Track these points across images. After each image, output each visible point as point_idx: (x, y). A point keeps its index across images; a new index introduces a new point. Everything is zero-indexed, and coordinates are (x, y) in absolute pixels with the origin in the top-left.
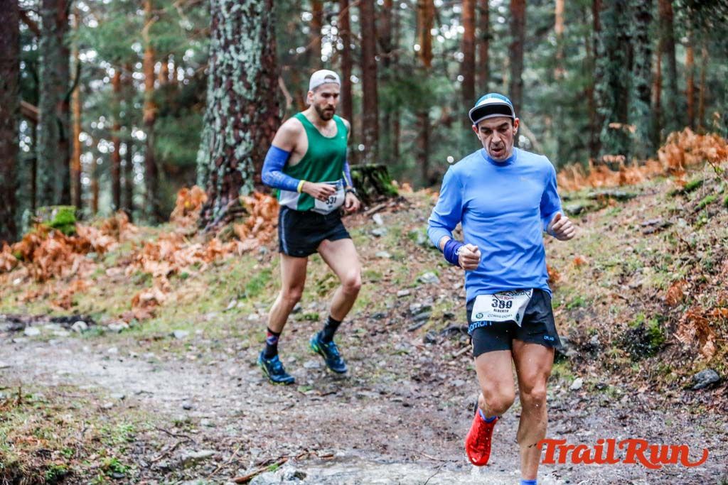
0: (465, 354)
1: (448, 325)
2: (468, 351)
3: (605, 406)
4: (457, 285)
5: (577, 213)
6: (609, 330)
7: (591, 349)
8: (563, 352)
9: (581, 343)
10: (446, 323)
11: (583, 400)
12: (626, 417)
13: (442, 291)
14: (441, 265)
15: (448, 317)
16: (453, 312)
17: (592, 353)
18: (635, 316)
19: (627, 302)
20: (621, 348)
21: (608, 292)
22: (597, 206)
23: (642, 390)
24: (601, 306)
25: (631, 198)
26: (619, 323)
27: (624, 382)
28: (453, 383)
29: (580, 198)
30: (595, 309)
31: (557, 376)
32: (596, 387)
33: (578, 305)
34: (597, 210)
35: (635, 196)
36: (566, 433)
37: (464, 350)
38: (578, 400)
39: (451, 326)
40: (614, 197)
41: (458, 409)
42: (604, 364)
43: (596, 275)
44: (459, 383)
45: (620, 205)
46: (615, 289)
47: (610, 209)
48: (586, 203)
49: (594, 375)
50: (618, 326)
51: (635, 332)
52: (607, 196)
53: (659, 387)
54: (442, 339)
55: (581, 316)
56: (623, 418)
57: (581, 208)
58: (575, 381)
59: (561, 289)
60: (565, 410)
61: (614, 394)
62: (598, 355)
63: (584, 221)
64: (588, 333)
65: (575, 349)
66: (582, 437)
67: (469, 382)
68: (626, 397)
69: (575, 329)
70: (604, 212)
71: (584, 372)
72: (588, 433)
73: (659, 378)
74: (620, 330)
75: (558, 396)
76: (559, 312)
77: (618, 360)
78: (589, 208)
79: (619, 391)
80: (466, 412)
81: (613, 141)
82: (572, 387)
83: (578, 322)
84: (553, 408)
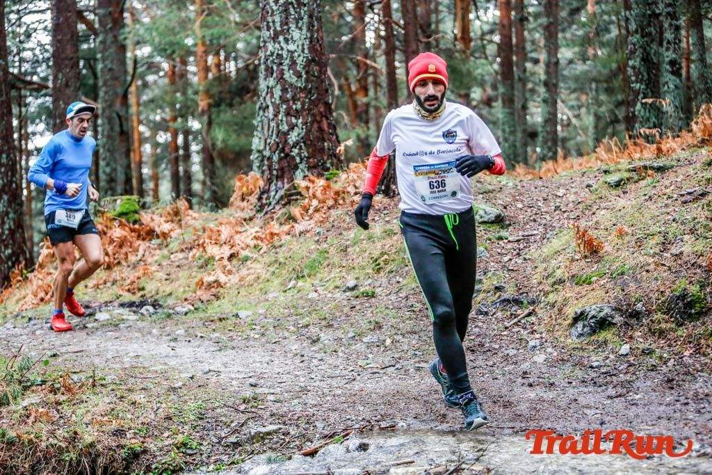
0: (516, 324)
1: (499, 297)
2: (519, 321)
3: (652, 370)
4: (506, 259)
5: (618, 184)
6: (654, 296)
7: (636, 315)
8: (610, 319)
9: (627, 310)
10: (497, 295)
11: (631, 365)
12: (673, 380)
13: (492, 264)
14: (490, 240)
15: (498, 289)
16: (502, 284)
17: (638, 319)
18: (677, 282)
19: (670, 269)
20: (664, 313)
21: (651, 260)
22: (636, 177)
23: (687, 353)
24: (644, 273)
25: (668, 169)
26: (662, 289)
27: (670, 346)
28: (506, 352)
29: (620, 171)
30: (639, 276)
31: (605, 342)
32: (643, 352)
33: (623, 274)
34: (637, 182)
35: (672, 167)
36: (617, 397)
37: (516, 320)
38: (626, 365)
39: (502, 298)
40: (652, 168)
41: (512, 377)
42: (650, 330)
43: (638, 244)
44: (512, 352)
45: (658, 176)
46: (657, 257)
47: (649, 180)
48: (626, 175)
49: (641, 340)
50: (662, 292)
51: (678, 298)
52: (645, 167)
53: (704, 349)
54: (494, 310)
55: (625, 284)
56: (670, 381)
57: (622, 180)
58: (623, 347)
59: (606, 258)
60: (614, 375)
61: (661, 358)
62: (644, 321)
63: (624, 193)
64: (634, 300)
65: (622, 316)
66: (632, 400)
67: (520, 351)
68: (672, 360)
69: (621, 297)
70: (643, 183)
71: (631, 337)
72: (637, 397)
73: (703, 341)
74: (663, 296)
75: (607, 361)
76: (605, 281)
77: (663, 326)
78: (628, 179)
79: (665, 355)
80: (520, 380)
81: (648, 115)
82: (620, 353)
83: (623, 290)
84: (603, 373)
